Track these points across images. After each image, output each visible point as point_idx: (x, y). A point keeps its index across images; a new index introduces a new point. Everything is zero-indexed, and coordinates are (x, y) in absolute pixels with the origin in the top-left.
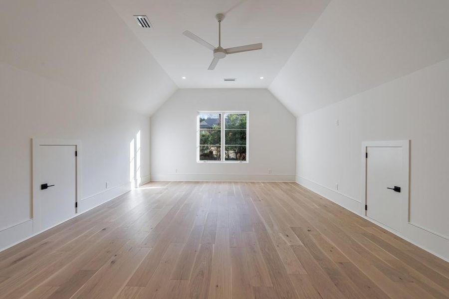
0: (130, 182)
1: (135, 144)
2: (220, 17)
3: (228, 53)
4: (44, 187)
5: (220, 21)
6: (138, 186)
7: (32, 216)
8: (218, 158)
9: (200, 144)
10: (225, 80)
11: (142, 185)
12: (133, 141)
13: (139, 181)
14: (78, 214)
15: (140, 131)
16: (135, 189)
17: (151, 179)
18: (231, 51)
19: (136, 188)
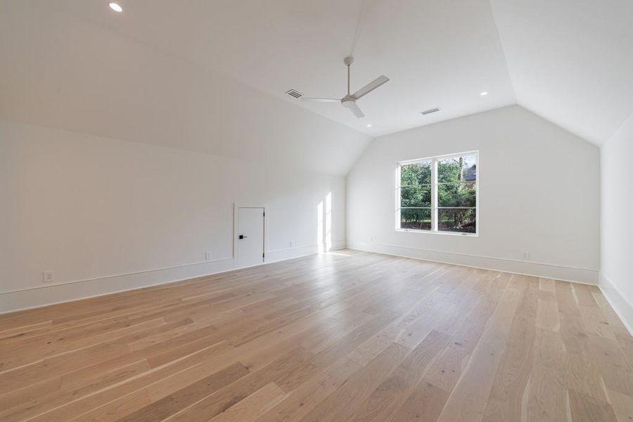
0: (317, 246)
1: (324, 208)
2: (348, 61)
3: (357, 99)
4: (241, 237)
5: (349, 65)
6: (328, 250)
7: (233, 257)
8: (428, 226)
9: (402, 206)
10: (424, 113)
11: (331, 250)
12: (321, 203)
13: (329, 245)
14: (265, 263)
15: (330, 194)
16: (323, 253)
17: (346, 246)
18: (358, 95)
19: (326, 252)
